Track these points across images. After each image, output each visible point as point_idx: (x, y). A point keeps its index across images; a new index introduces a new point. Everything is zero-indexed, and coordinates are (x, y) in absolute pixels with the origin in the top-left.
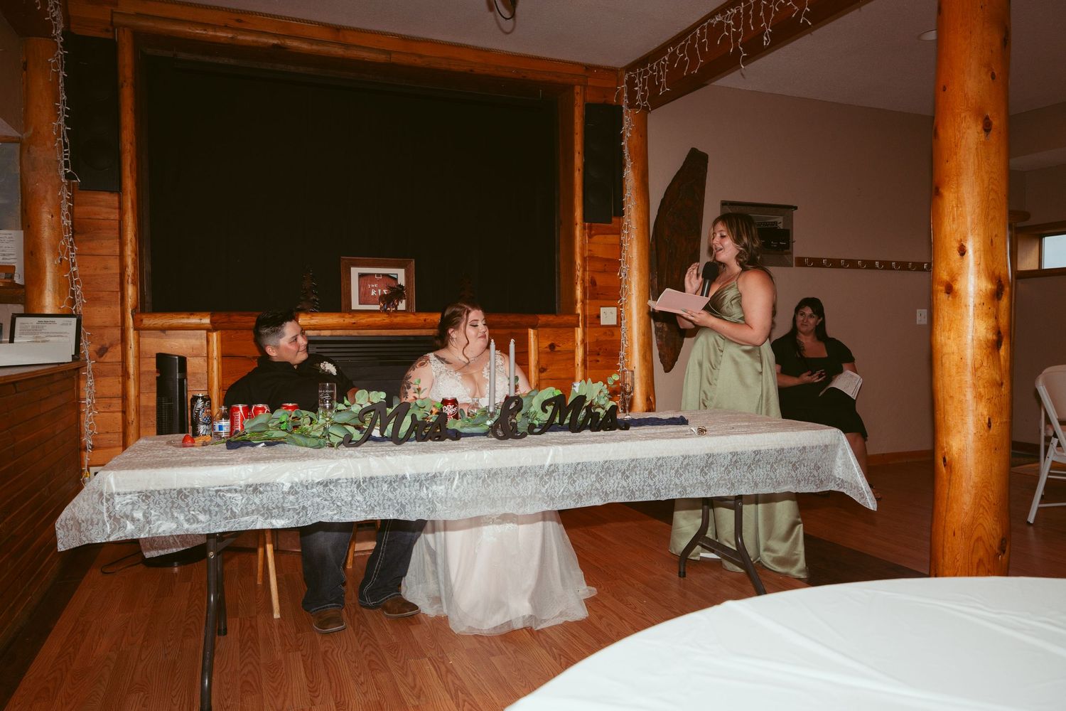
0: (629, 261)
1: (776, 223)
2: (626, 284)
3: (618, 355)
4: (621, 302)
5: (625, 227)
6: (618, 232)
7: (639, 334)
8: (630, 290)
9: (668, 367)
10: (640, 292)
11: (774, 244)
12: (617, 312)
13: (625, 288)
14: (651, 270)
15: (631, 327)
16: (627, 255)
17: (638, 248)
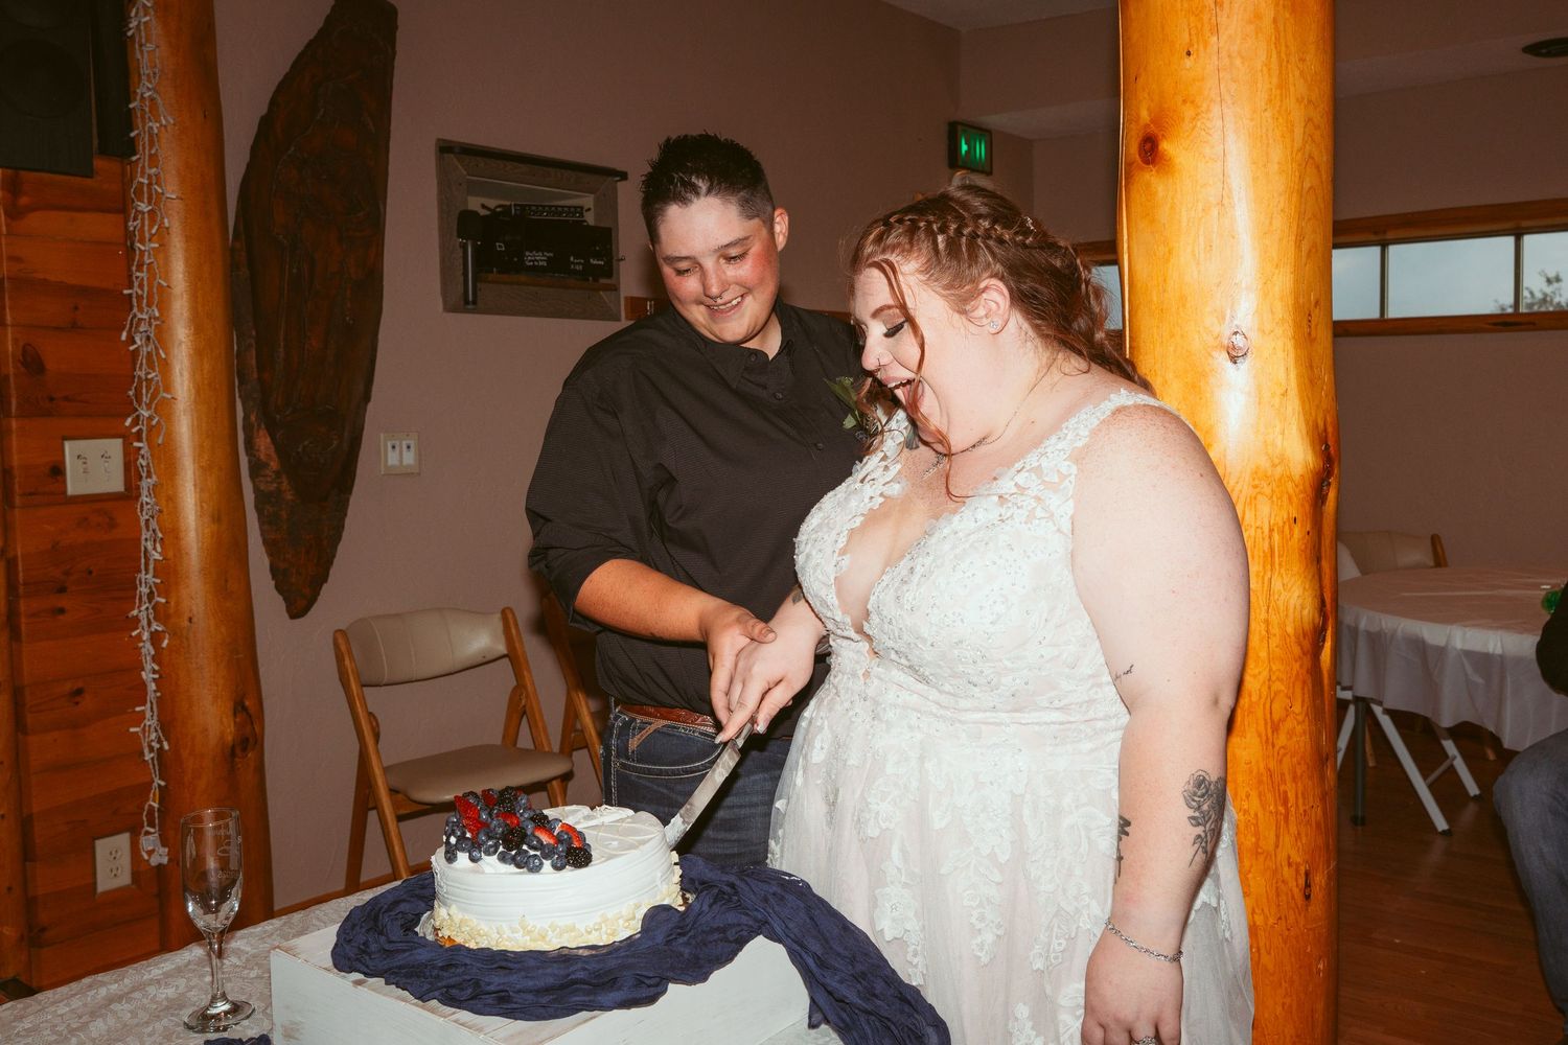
0: (162, 298)
1: (580, 210)
2: (151, 366)
3: (133, 586)
4: (136, 422)
5: (139, 193)
6: (121, 207)
7: (201, 515)
8: (168, 389)
9: (300, 598)
10: (198, 391)
11: (577, 264)
12: (126, 454)
13: (147, 379)
14: (235, 321)
15: (172, 500)
16: (152, 277)
17: (187, 261)
